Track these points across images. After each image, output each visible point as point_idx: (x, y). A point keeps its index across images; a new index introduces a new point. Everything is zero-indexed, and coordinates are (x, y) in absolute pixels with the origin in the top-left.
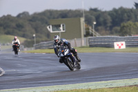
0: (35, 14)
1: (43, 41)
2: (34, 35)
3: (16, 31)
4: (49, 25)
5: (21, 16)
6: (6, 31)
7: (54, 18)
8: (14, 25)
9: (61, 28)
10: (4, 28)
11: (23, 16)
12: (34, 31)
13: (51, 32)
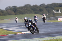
0: (48, 5)
1: (51, 17)
2: (48, 14)
4: (54, 10)
5: (42, 5)
7: (56, 7)
8: (38, 9)
10: (34, 11)
11: (43, 5)
12: (47, 12)
13: (55, 13)
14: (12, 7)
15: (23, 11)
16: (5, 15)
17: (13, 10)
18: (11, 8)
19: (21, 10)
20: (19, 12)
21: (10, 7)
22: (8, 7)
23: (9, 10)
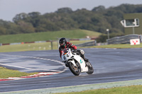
0: (111, 8)
2: (108, 30)
3: (91, 25)
5: (97, 10)
6: (81, 25)
7: (130, 12)
8: (89, 19)
9: (135, 23)
10: (79, 23)
12: (110, 25)
14: (30, 14)
15: (54, 24)
16: (12, 33)
17: (31, 22)
18: (26, 17)
19: (49, 21)
20: (44, 25)
21: (24, 15)
22: (19, 15)
23: (23, 22)
